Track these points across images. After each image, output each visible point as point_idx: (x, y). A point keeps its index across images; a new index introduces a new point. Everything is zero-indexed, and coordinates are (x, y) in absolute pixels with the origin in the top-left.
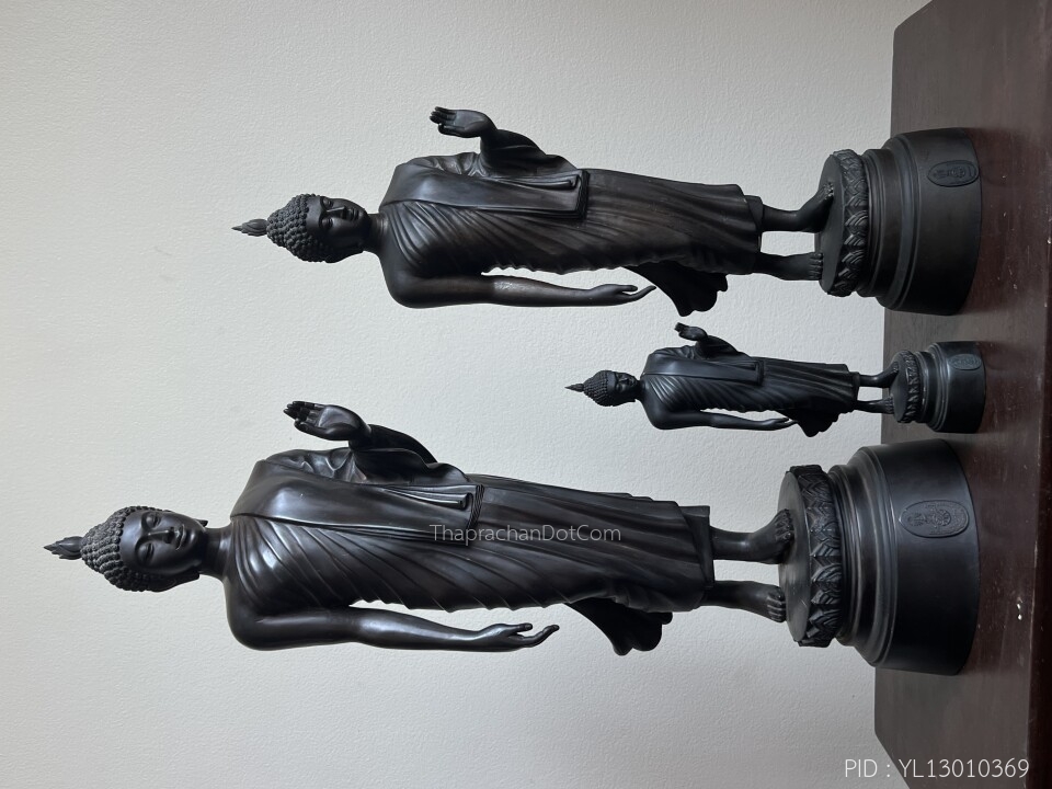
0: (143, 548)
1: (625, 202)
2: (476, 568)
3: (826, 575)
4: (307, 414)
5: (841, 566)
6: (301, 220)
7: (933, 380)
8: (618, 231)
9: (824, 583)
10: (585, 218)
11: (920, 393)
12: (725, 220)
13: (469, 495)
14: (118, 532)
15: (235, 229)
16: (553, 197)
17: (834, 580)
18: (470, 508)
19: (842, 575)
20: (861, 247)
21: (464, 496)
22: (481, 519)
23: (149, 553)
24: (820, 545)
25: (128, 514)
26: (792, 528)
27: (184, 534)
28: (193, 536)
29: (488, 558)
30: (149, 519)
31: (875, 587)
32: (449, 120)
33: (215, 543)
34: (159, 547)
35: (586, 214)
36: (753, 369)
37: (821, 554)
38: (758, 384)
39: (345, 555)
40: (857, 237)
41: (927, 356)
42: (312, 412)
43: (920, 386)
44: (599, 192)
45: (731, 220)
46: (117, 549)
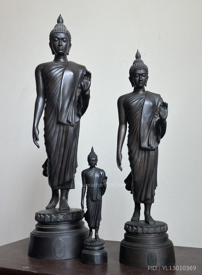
0: (57, 39)
1: (146, 161)
2: (52, 125)
3: (47, 218)
4: (88, 77)
5: (49, 223)
6: (137, 68)
7: (94, 250)
8: (137, 160)
9: (45, 218)
10: (140, 150)
11: (89, 246)
12: (144, 192)
13: (71, 123)
14: (61, 32)
15: (138, 50)
16: (146, 140)
17: (46, 220)
18: (67, 123)
19: (47, 223)
20: (132, 231)
21: (70, 121)
22: (65, 126)
23: (56, 41)
24: (55, 217)
25: (66, 34)
26: (63, 210)
27: (61, 49)
28: (61, 51)
29: (54, 128)
30: (65, 39)
31: (44, 231)
32: (165, 108)
33: (62, 57)
34: (57, 43)
35: (142, 150)
36: (96, 199)
37: (52, 217)
38: (92, 200)
39: (54, 91)
40: (135, 230)
41: (103, 248)
42: (89, 78)
43: (91, 246)
44: (149, 154)
45: (144, 194)
46: (56, 32)
